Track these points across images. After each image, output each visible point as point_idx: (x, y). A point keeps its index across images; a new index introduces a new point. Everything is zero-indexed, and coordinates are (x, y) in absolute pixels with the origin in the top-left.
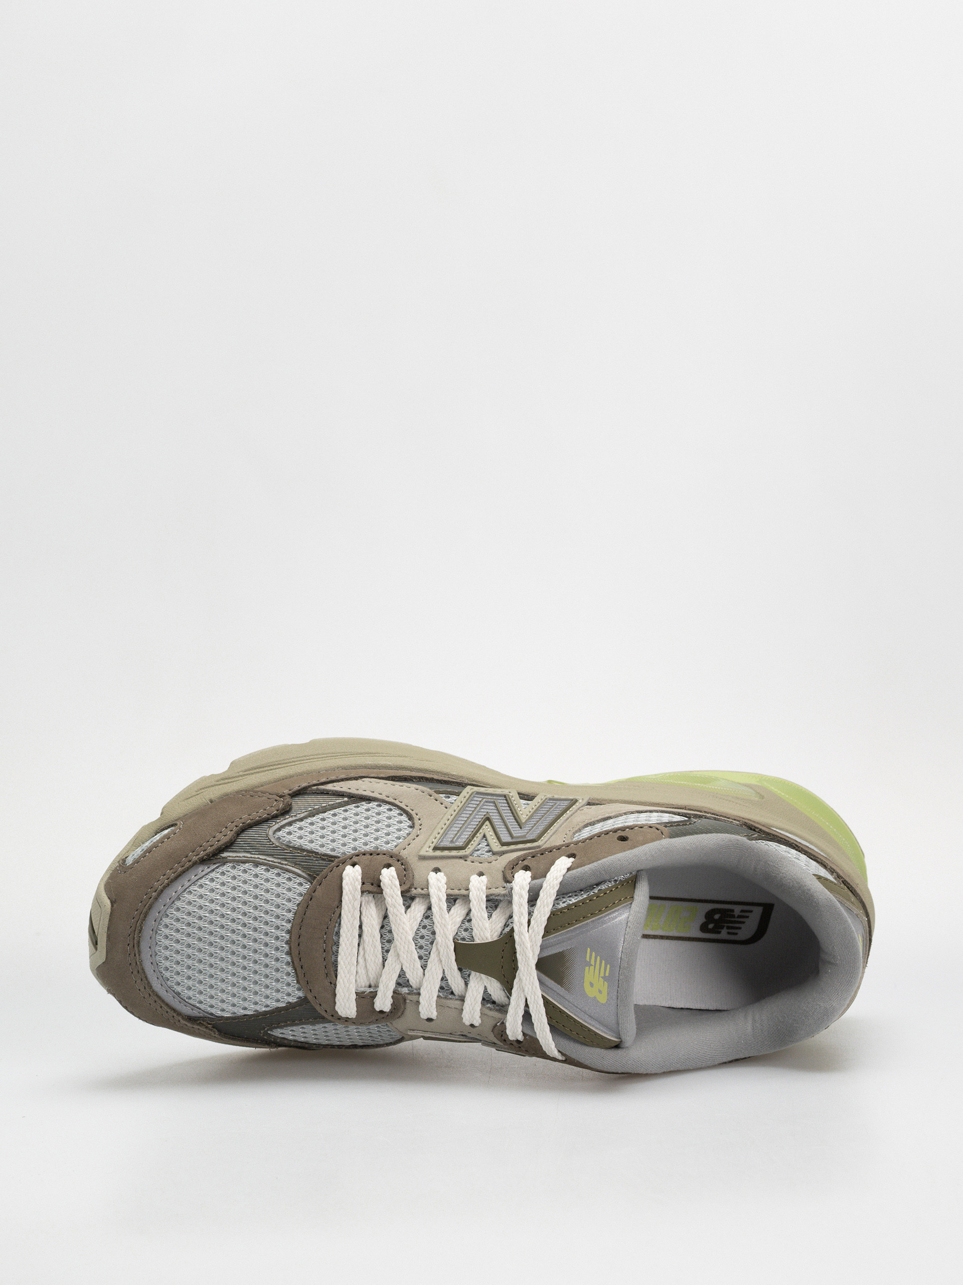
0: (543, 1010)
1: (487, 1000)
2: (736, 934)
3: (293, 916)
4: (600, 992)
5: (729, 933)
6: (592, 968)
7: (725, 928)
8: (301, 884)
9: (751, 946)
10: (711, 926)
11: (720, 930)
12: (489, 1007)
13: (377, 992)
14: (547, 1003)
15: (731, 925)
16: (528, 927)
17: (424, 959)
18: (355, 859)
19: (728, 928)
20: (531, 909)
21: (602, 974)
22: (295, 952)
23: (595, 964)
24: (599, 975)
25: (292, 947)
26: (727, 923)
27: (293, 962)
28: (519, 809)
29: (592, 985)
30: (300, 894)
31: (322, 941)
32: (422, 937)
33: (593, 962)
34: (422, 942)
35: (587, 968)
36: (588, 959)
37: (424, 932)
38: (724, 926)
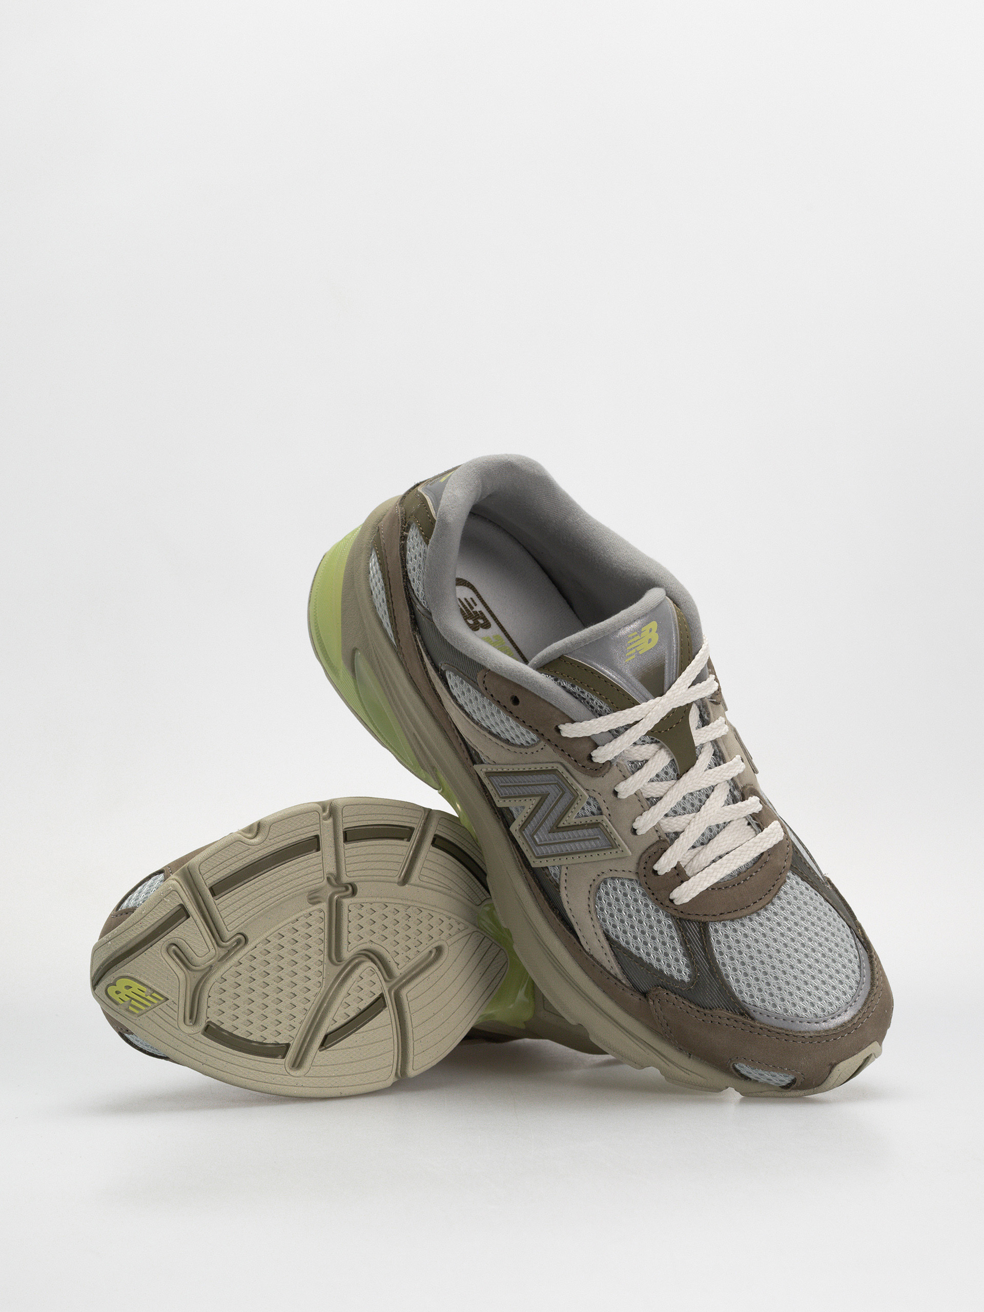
0: (688, 669)
1: (704, 722)
2: (471, 599)
3: (743, 919)
4: (651, 631)
5: (476, 605)
6: (638, 649)
7: (474, 610)
8: (716, 931)
9: (472, 582)
10: (481, 621)
11: (479, 613)
12: (708, 716)
13: (750, 815)
14: (682, 669)
15: (469, 608)
16: (639, 721)
17: (708, 793)
18: (667, 903)
19: (472, 608)
20: (621, 730)
21: (638, 637)
22: (768, 897)
23: (634, 648)
24: (639, 639)
25: (766, 903)
26: (469, 611)
27: (776, 894)
28: (529, 810)
29: (650, 640)
30: (725, 925)
31: (746, 883)
32: (693, 805)
33: (634, 651)
34: (697, 803)
35: (640, 653)
36: (634, 657)
37: (688, 806)
38: (473, 612)
